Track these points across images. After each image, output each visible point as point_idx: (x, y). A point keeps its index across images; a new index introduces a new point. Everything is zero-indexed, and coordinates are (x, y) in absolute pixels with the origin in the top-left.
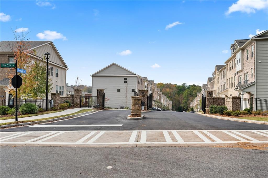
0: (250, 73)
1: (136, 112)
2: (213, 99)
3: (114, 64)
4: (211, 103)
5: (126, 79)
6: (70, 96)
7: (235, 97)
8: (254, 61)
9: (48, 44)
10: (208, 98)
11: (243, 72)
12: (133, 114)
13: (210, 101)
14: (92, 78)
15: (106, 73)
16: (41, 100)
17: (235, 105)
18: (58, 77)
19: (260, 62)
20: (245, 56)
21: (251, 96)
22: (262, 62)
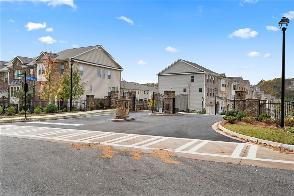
1: (120, 114)
2: (243, 102)
3: (180, 61)
4: (240, 106)
5: (192, 77)
6: (107, 97)
7: (250, 100)
9: (97, 49)
10: (237, 100)
12: (117, 116)
13: (239, 104)
14: (158, 77)
15: (171, 71)
16: (74, 101)
17: (251, 109)
18: (110, 79)
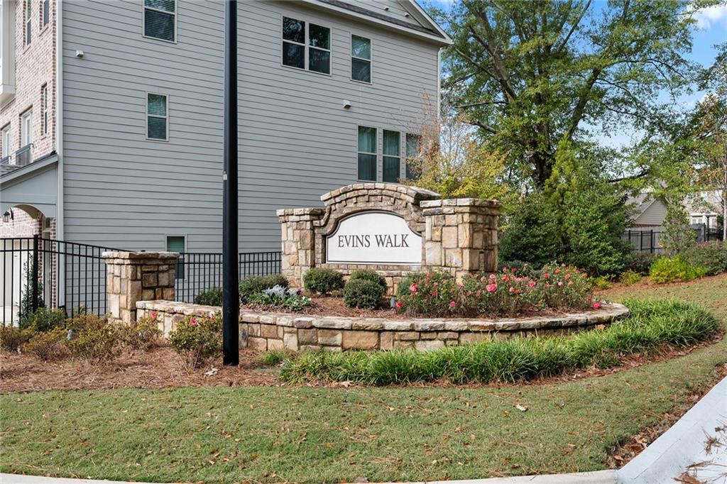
0: (37, 109)
8: (51, 48)
11: (13, 107)
19: (80, 56)
20: (22, 25)
21: (44, 224)
22: (88, 57)
